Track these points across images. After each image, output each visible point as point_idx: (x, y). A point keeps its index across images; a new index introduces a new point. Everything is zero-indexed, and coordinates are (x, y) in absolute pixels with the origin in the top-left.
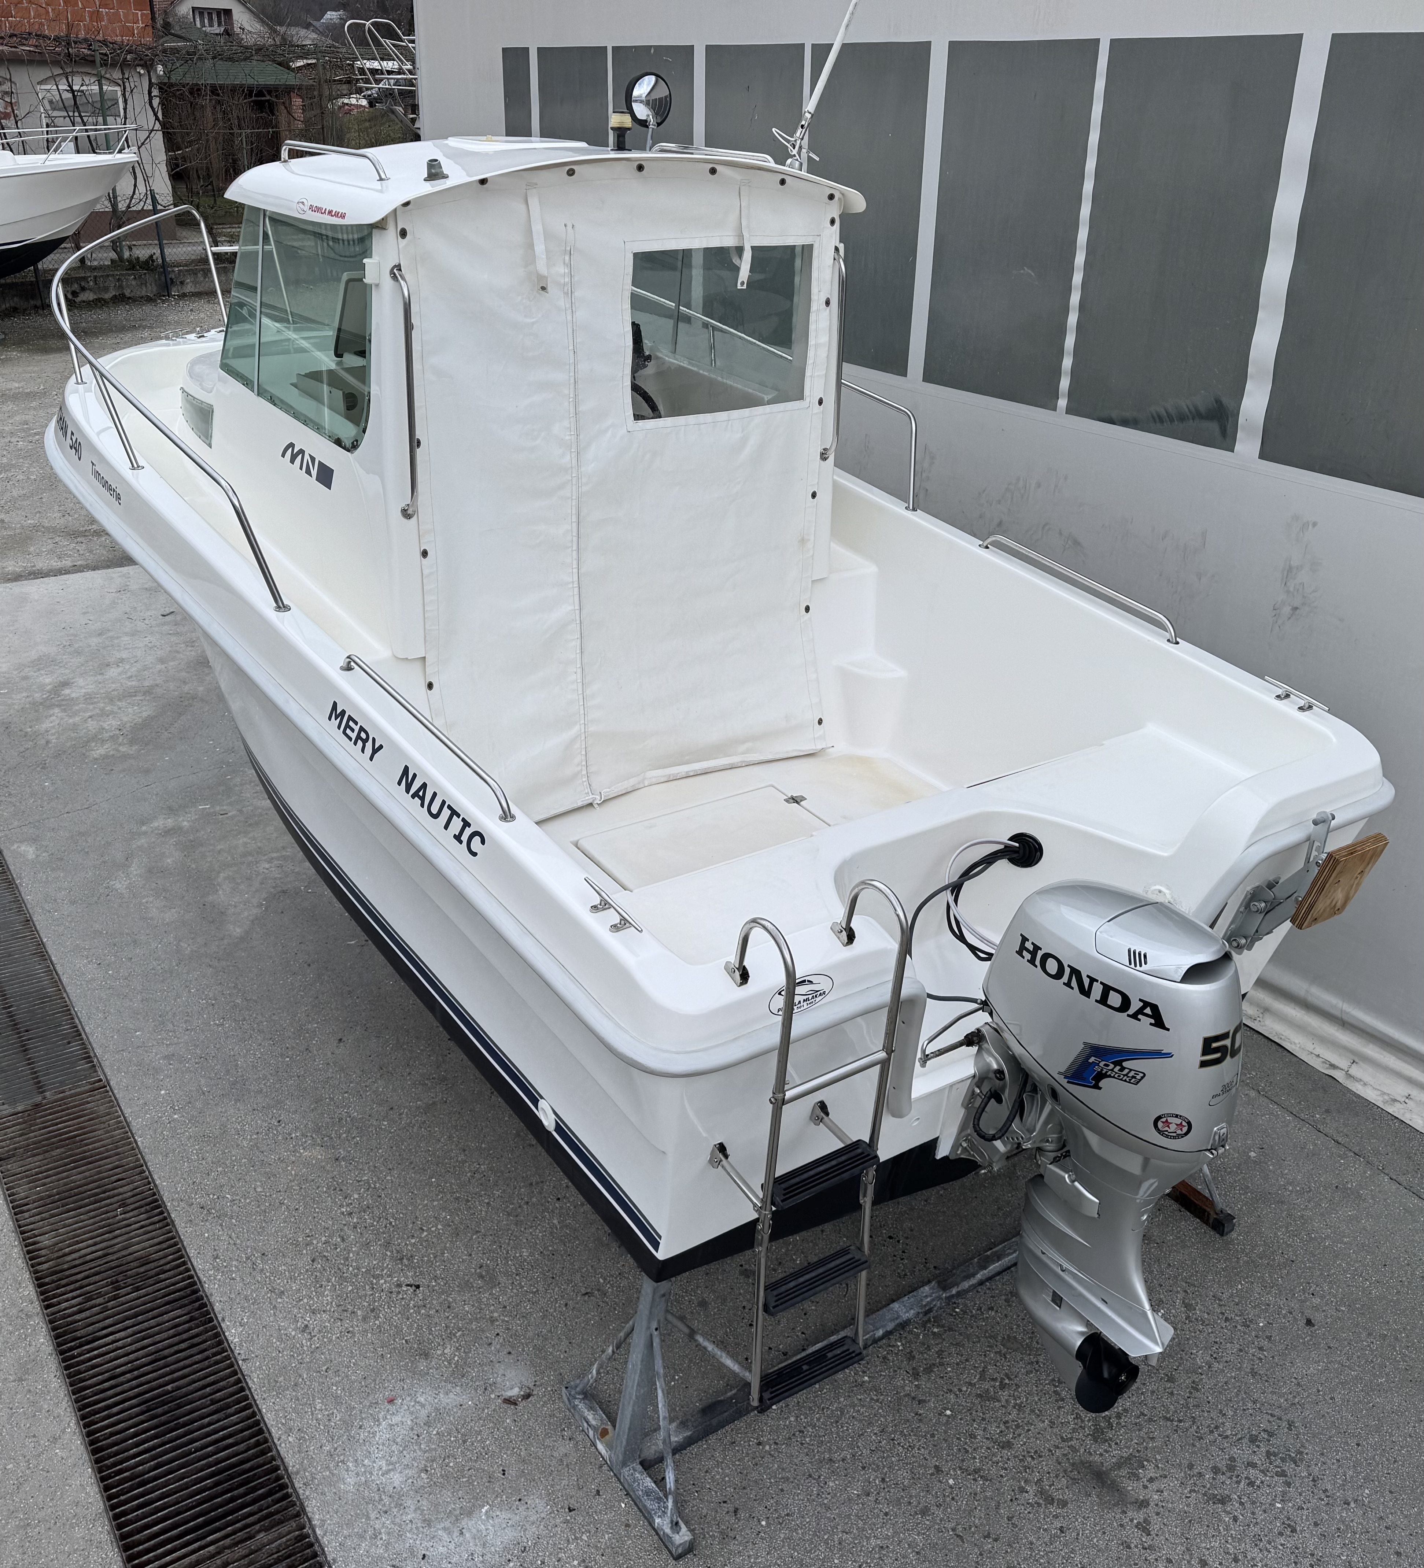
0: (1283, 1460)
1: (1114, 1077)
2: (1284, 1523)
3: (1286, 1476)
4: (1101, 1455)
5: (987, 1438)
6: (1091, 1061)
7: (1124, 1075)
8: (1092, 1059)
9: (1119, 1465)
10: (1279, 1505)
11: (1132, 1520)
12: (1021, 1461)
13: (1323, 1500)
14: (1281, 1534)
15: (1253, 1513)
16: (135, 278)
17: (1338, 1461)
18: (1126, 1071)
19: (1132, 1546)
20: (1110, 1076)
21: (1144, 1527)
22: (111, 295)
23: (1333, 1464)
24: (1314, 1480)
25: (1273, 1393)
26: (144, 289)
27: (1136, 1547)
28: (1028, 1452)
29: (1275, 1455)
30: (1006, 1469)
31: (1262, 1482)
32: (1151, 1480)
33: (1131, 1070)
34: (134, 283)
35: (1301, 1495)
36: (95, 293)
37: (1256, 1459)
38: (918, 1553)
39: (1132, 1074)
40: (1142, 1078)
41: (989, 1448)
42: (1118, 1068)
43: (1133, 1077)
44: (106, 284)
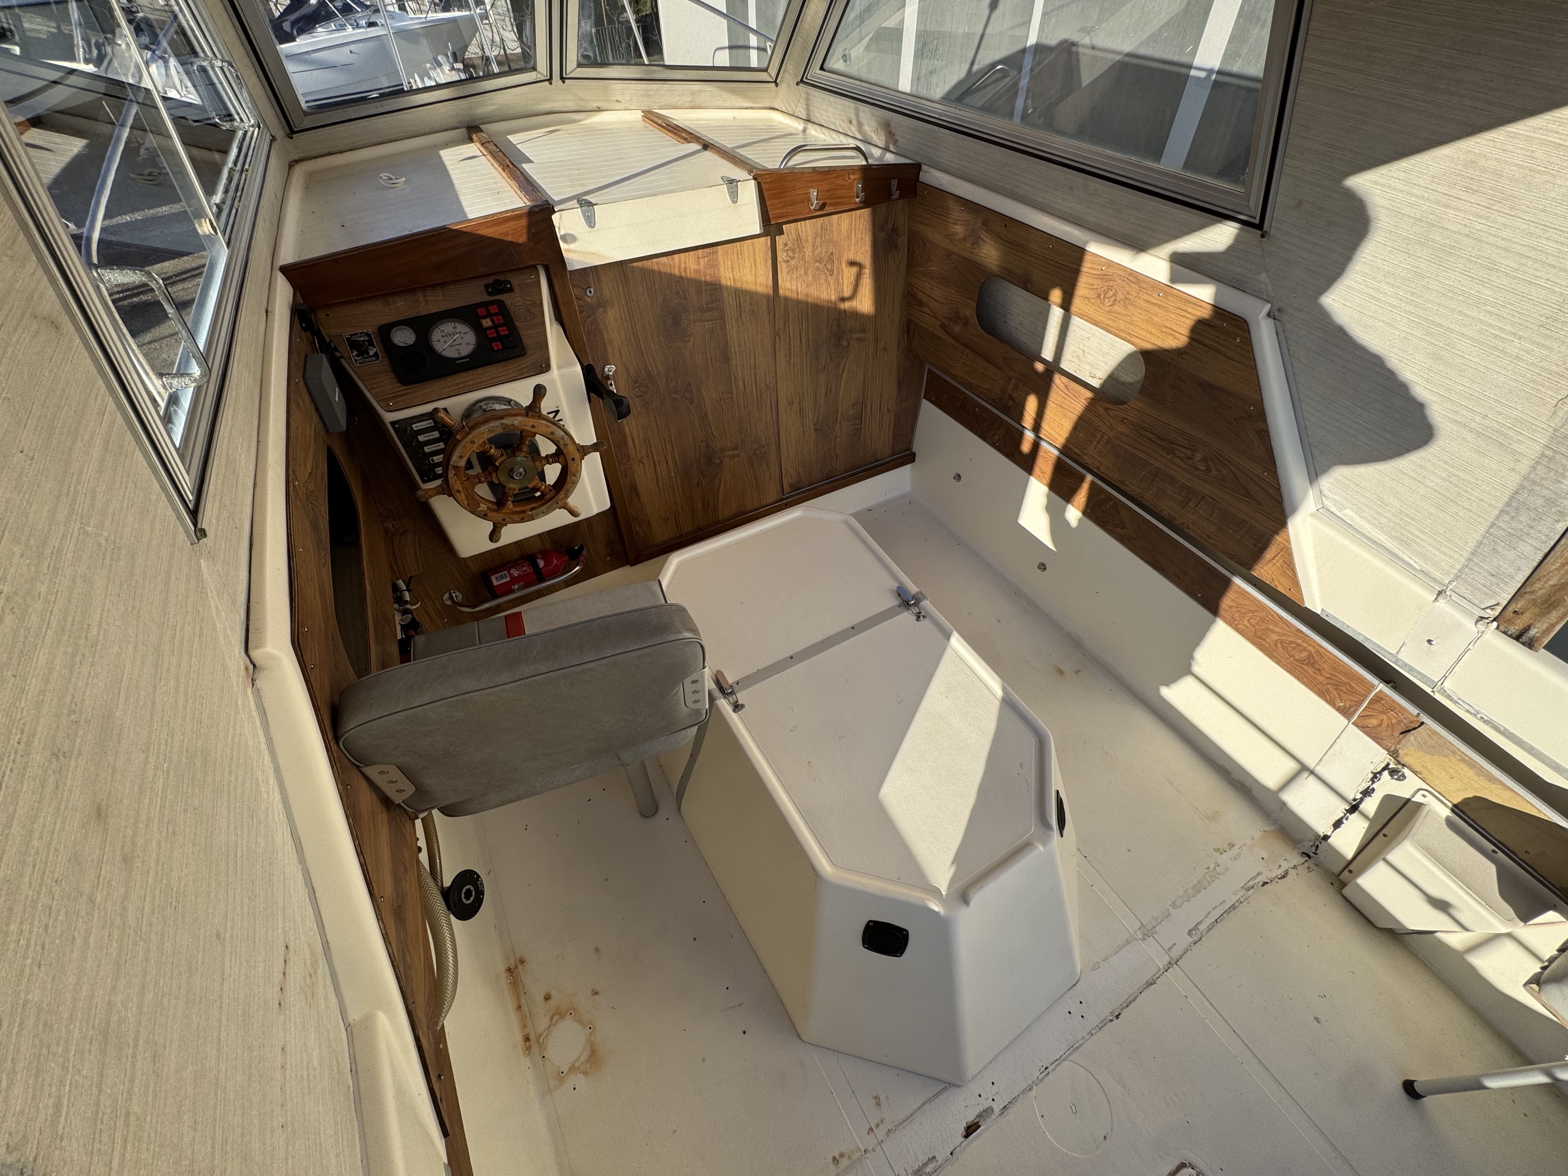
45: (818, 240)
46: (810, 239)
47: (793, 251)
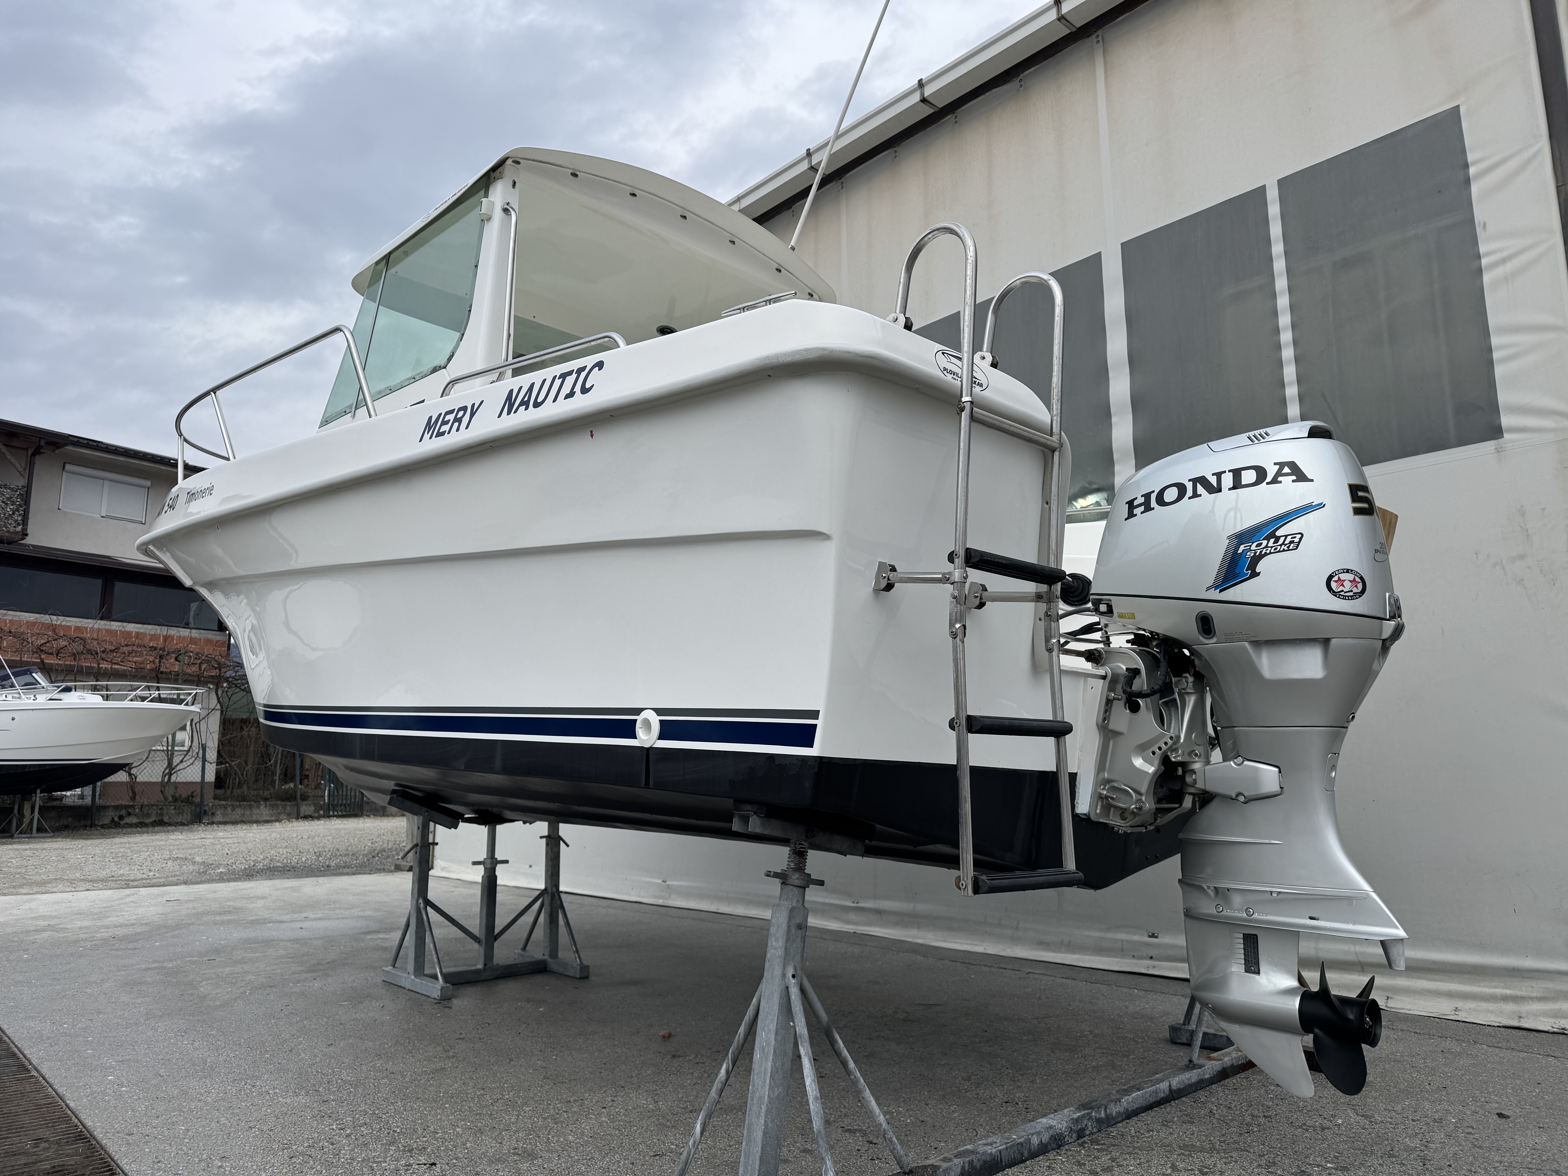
1: (1270, 553)
6: (1240, 551)
7: (1281, 545)
8: (1242, 548)
16: (175, 808)
18: (1282, 539)
20: (1266, 554)
22: (151, 820)
26: (181, 816)
33: (1286, 536)
34: (173, 812)
36: (138, 818)
39: (1289, 539)
40: (1301, 539)
42: (1272, 540)
43: (1291, 542)
44: (150, 812)
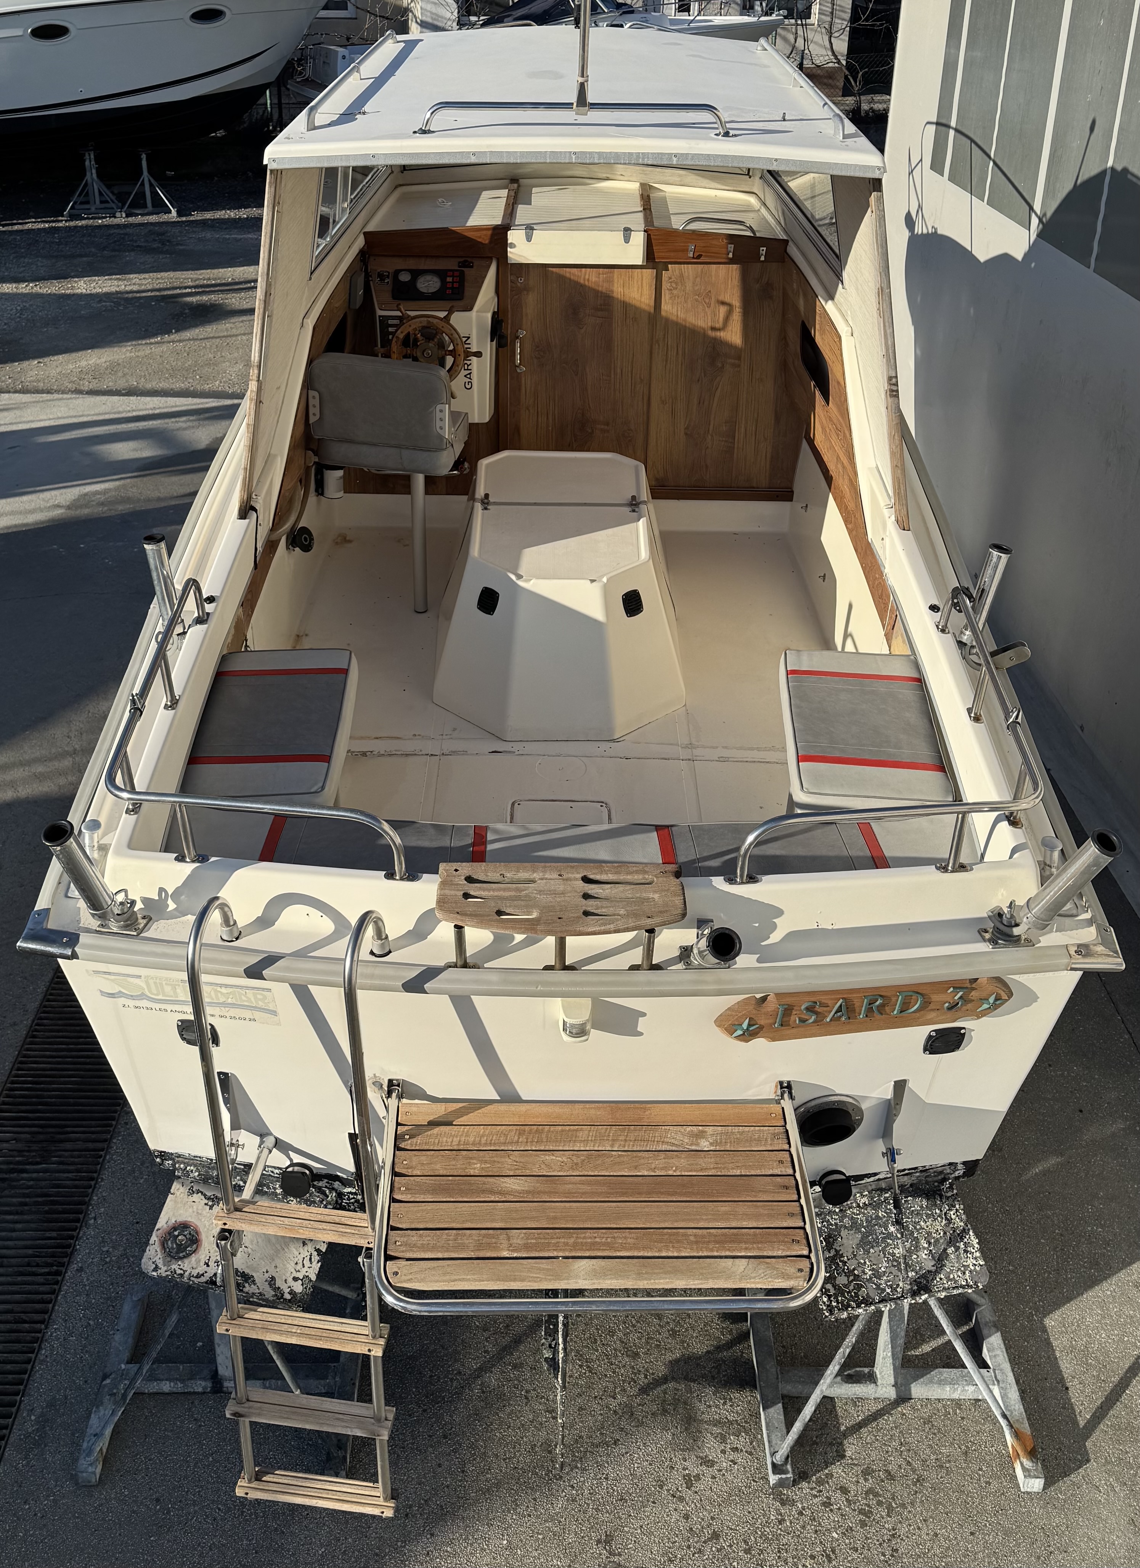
0: (880, 1503)
2: (824, 1551)
3: (869, 1517)
4: (710, 1406)
5: (623, 1342)
9: (717, 1423)
10: (835, 1535)
11: (684, 1469)
12: (635, 1374)
13: (884, 1556)
14: (813, 1557)
15: (803, 1527)
17: (936, 1535)
19: (665, 1488)
21: (689, 1481)
23: (927, 1534)
24: (893, 1536)
25: (930, 1446)
27: (668, 1490)
28: (648, 1371)
29: (876, 1495)
30: (614, 1372)
31: (839, 1509)
32: (735, 1450)
35: (867, 1538)
37: (853, 1487)
38: (483, 1392)
41: (615, 1350)
45: (698, 279)
46: (691, 278)
47: (676, 284)
